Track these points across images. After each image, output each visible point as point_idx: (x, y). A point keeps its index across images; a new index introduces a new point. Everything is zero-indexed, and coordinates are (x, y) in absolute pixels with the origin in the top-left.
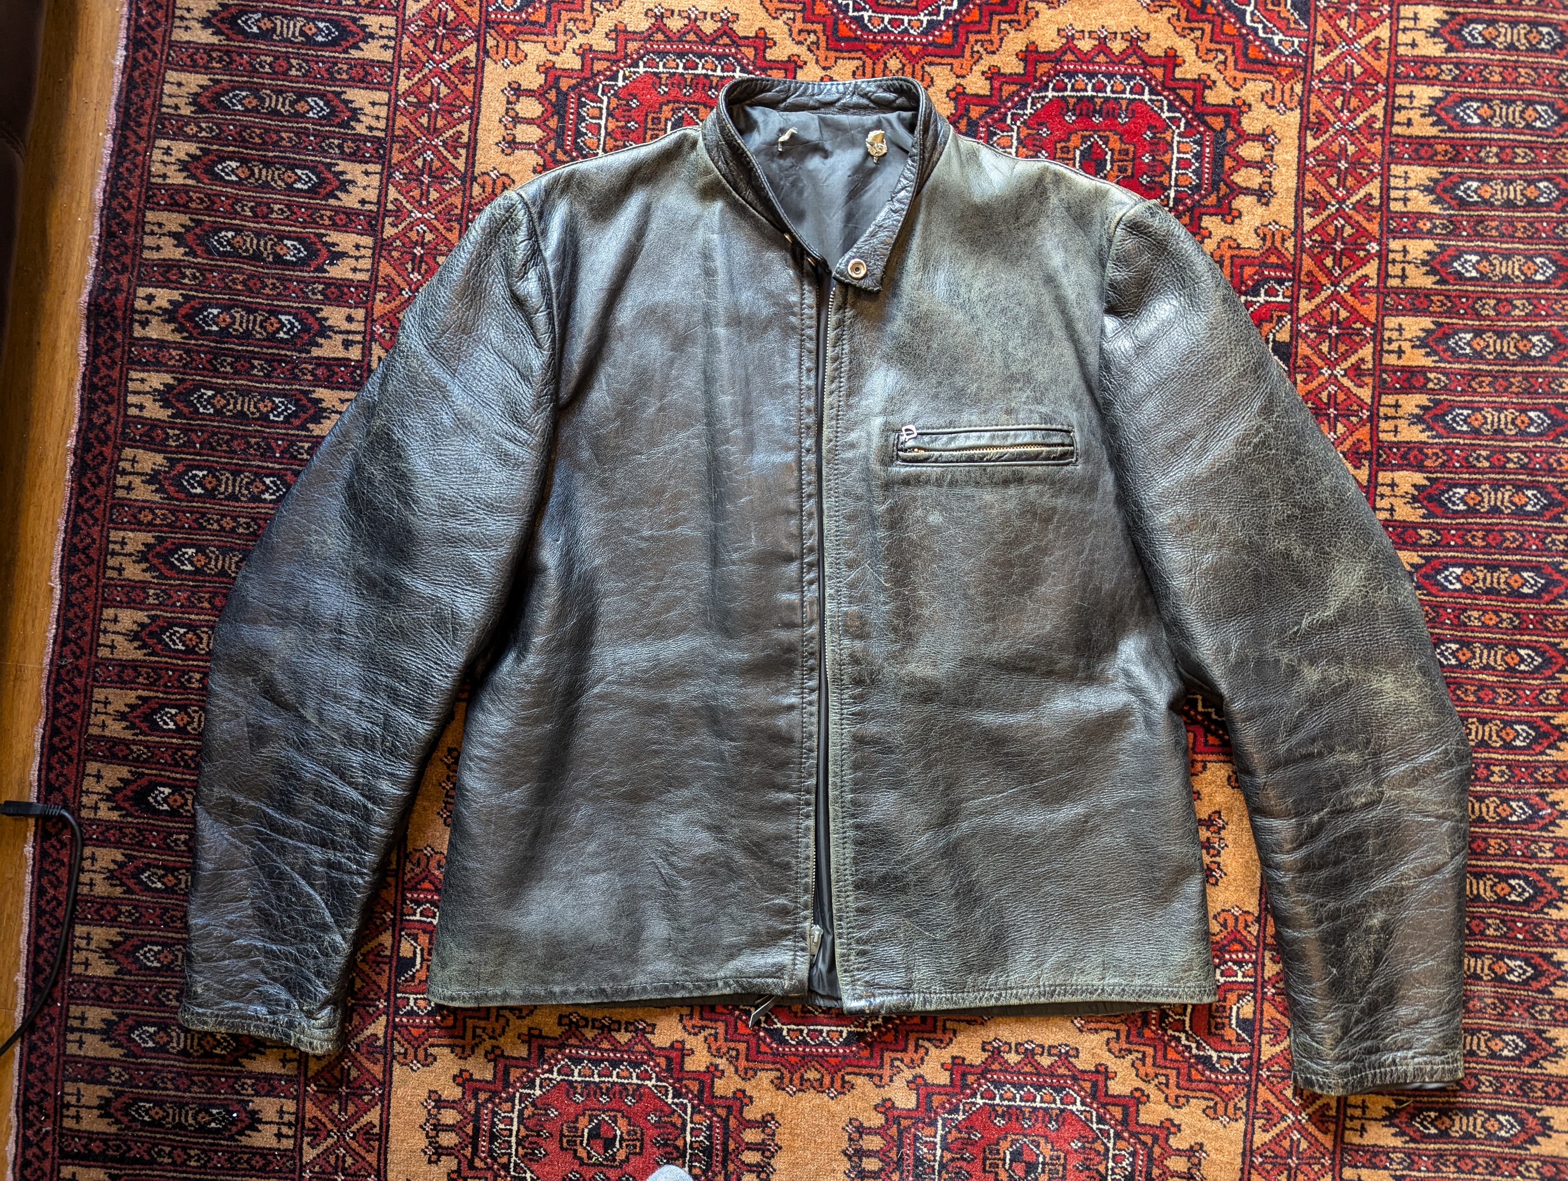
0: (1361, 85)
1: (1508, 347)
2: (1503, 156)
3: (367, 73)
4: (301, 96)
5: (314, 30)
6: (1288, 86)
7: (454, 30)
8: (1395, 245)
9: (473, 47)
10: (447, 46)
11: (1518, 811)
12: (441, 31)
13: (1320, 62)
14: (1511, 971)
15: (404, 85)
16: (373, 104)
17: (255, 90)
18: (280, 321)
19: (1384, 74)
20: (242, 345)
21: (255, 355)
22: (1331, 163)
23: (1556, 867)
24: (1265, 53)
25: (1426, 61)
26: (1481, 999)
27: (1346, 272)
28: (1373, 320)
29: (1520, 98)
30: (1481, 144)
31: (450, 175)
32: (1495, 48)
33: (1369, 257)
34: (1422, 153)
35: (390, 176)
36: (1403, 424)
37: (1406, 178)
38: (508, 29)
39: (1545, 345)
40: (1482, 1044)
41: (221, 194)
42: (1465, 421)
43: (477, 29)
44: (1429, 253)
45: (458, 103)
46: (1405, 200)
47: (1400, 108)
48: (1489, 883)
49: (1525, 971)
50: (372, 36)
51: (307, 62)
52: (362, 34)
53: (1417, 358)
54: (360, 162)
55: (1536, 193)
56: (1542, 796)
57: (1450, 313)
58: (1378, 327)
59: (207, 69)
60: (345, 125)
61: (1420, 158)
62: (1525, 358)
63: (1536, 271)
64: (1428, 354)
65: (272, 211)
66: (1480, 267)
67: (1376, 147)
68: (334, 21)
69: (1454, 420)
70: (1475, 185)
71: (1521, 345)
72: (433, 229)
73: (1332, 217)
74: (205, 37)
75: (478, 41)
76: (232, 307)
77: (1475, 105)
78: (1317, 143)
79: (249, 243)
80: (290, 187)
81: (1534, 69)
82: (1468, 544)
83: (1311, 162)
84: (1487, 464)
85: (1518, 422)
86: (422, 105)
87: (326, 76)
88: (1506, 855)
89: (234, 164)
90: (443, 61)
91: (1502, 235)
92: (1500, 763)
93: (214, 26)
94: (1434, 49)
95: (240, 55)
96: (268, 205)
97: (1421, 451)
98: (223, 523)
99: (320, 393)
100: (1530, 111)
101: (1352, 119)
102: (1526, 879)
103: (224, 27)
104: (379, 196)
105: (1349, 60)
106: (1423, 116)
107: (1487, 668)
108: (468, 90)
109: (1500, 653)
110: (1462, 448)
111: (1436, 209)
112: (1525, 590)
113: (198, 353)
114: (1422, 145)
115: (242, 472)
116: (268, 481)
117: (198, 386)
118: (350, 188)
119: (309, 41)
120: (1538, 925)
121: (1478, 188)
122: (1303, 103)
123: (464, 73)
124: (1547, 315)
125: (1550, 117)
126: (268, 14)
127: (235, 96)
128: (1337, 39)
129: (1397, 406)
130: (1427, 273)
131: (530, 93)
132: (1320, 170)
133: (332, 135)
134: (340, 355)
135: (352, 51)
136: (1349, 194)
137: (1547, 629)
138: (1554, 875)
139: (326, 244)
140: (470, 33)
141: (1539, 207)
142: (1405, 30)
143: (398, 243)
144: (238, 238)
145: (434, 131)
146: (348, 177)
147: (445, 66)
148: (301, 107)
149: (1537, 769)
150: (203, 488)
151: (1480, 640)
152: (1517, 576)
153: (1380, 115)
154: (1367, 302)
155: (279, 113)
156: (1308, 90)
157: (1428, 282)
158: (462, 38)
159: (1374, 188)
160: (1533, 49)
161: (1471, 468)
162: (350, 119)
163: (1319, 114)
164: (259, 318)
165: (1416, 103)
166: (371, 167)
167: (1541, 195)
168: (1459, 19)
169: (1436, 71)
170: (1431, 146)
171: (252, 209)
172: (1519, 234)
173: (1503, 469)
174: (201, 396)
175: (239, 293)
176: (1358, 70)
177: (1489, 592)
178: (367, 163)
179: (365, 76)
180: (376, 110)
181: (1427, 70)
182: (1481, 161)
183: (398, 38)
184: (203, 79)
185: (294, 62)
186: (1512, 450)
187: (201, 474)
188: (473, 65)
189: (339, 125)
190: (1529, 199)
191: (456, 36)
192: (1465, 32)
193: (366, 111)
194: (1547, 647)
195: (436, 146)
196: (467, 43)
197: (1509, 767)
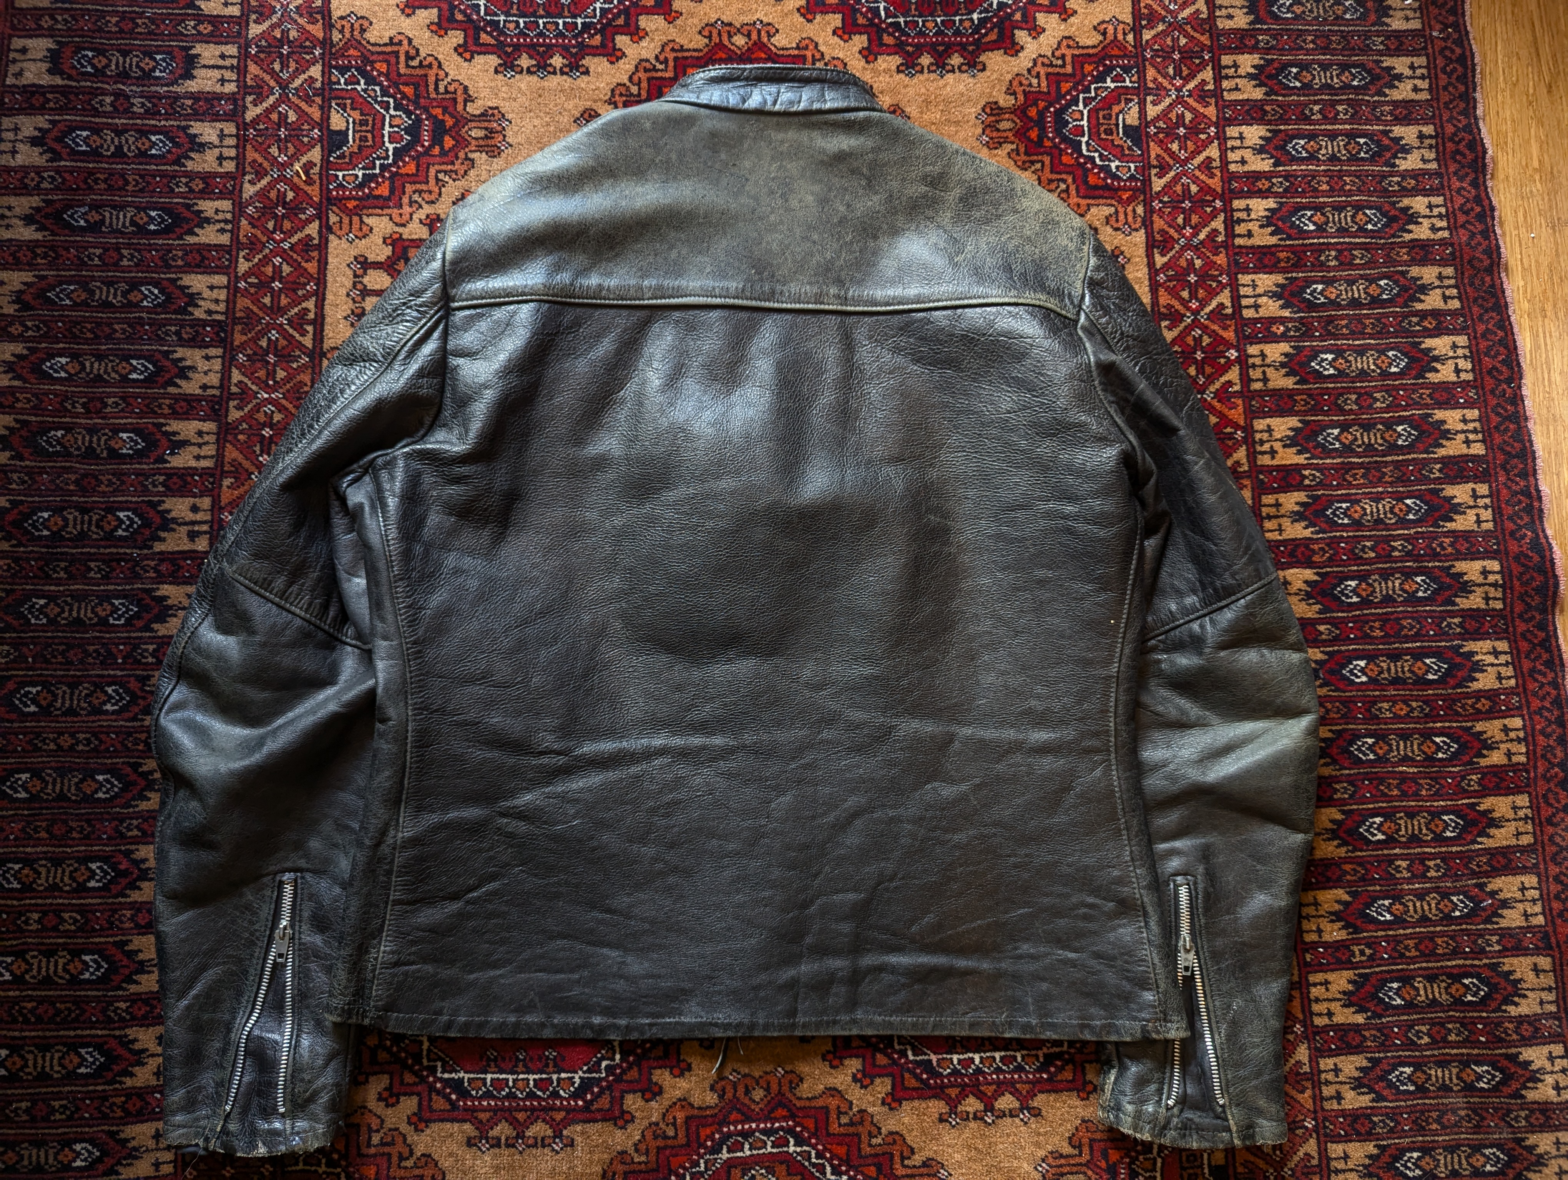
0: (1199, 203)
1: (1375, 438)
2: (1342, 259)
3: (204, 258)
4: (135, 285)
5: (145, 219)
6: (1130, 208)
7: (293, 209)
8: (1253, 350)
9: (316, 225)
10: (287, 225)
11: (1460, 905)
12: (280, 211)
13: (1158, 184)
14: (1479, 1078)
15: (243, 266)
16: (211, 288)
17: (84, 284)
18: (118, 518)
19: (1219, 190)
20: (77, 547)
21: (91, 557)
22: (1180, 277)
23: (1506, 960)
24: (1105, 179)
25: (1257, 175)
26: (1454, 1112)
27: (1211, 380)
28: (1242, 423)
29: (1349, 204)
30: (1320, 249)
31: (298, 353)
32: (1319, 160)
33: (1229, 364)
34: (1266, 261)
35: (233, 358)
36: (1286, 523)
37: (1255, 286)
38: (351, 204)
39: (1410, 434)
40: (1464, 1162)
41: (50, 392)
42: (1345, 514)
43: (318, 207)
44: (1286, 355)
45: (302, 280)
46: (1256, 307)
47: (1240, 221)
48: (1443, 985)
49: (1494, 1076)
50: (208, 220)
51: (139, 251)
52: (196, 220)
53: (1290, 457)
54: (200, 347)
55: (1378, 291)
56: (1481, 886)
57: (1316, 410)
58: (1249, 430)
59: (31, 266)
60: (183, 311)
61: (1265, 267)
62: (1393, 448)
63: (1390, 364)
64: (1299, 453)
65: (106, 405)
66: (1337, 364)
67: (1221, 259)
68: (166, 209)
69: (1334, 513)
70: (1320, 287)
71: (1387, 435)
72: (281, 408)
73: (1189, 328)
74: (28, 233)
75: (320, 219)
76: (64, 509)
77: (1309, 213)
78: (1165, 259)
79: (82, 439)
80: (124, 379)
81: (1357, 177)
82: (1367, 636)
83: (1162, 278)
84: (1373, 555)
85: (1396, 510)
86: (264, 285)
87: (160, 264)
88: (1456, 953)
89: (64, 360)
90: (282, 241)
91: (1353, 333)
92: (1433, 857)
93: (37, 222)
94: (1264, 165)
95: (67, 249)
96: (101, 400)
97: (1307, 547)
98: (61, 741)
99: (166, 590)
100: (1360, 216)
101: (1195, 234)
102: (1478, 976)
103: (48, 223)
104: (222, 380)
105: (1184, 180)
106: (1261, 227)
107: (1405, 760)
108: (312, 267)
109: (1416, 743)
110: (1347, 540)
111: (1286, 313)
112: (1430, 677)
113: (28, 560)
114: (1265, 254)
115: (81, 684)
116: (110, 690)
117: (28, 596)
118: (190, 375)
119: (141, 230)
120: (1499, 1024)
121: (1323, 290)
122: (1147, 223)
123: (307, 251)
124: (1407, 405)
125: (1380, 220)
126: (96, 207)
127: (62, 291)
128: (1171, 162)
129: (1278, 505)
130: (1287, 375)
131: (377, 265)
132: (1171, 284)
133: (169, 323)
134: (186, 548)
135: (188, 238)
136: (1202, 306)
137: (1457, 714)
138: (1506, 968)
139: (166, 433)
140: (311, 211)
141: (1383, 304)
142: (1233, 148)
143: (245, 426)
144: (69, 436)
145: (277, 310)
146: (188, 363)
147: (286, 245)
148: (134, 297)
149: (1471, 859)
150: (38, 705)
151: (1394, 731)
152: (1419, 664)
153: (1221, 228)
154: (1234, 407)
155: (112, 305)
156: (1150, 210)
157: (1289, 383)
158: (303, 217)
159: (1224, 297)
160: (1354, 159)
161: (1358, 560)
162: (188, 304)
163: (1162, 232)
164: (95, 518)
165: (1253, 216)
166: (212, 352)
167: (1382, 293)
168: (1282, 136)
169: (1267, 184)
170: (1273, 254)
171: (84, 405)
172: (1368, 330)
173: (1389, 558)
174: (33, 606)
175: (72, 493)
176: (1194, 189)
177: (1396, 681)
178: (207, 347)
179: (202, 261)
180: (215, 294)
181: (1259, 184)
182: (1322, 264)
183: (235, 222)
184: (27, 277)
185: (125, 252)
186: (1395, 538)
187: (34, 690)
188: (316, 242)
189: (175, 312)
190: (1372, 296)
191: (296, 215)
192: (1289, 147)
193: (205, 295)
194: (1461, 732)
195: (281, 325)
196: (309, 221)
197: (1443, 860)
